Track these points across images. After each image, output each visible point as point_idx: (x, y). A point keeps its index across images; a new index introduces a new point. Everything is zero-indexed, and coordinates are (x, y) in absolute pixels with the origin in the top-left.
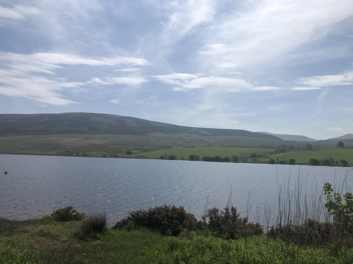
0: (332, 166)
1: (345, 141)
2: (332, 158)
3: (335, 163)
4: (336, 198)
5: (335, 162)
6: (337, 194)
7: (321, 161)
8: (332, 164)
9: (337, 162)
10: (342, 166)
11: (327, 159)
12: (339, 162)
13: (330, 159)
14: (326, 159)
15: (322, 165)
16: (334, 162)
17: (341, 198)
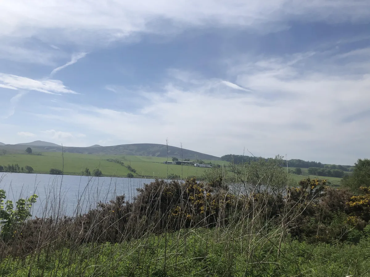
0: (16, 172)
1: (33, 147)
2: (17, 164)
3: (20, 170)
4: (8, 206)
5: (21, 168)
6: (10, 202)
7: (5, 167)
8: (17, 170)
9: (22, 169)
10: (27, 173)
11: (13, 165)
12: (24, 168)
13: (16, 165)
14: (11, 165)
15: (6, 171)
16: (19, 168)
17: (13, 205)
